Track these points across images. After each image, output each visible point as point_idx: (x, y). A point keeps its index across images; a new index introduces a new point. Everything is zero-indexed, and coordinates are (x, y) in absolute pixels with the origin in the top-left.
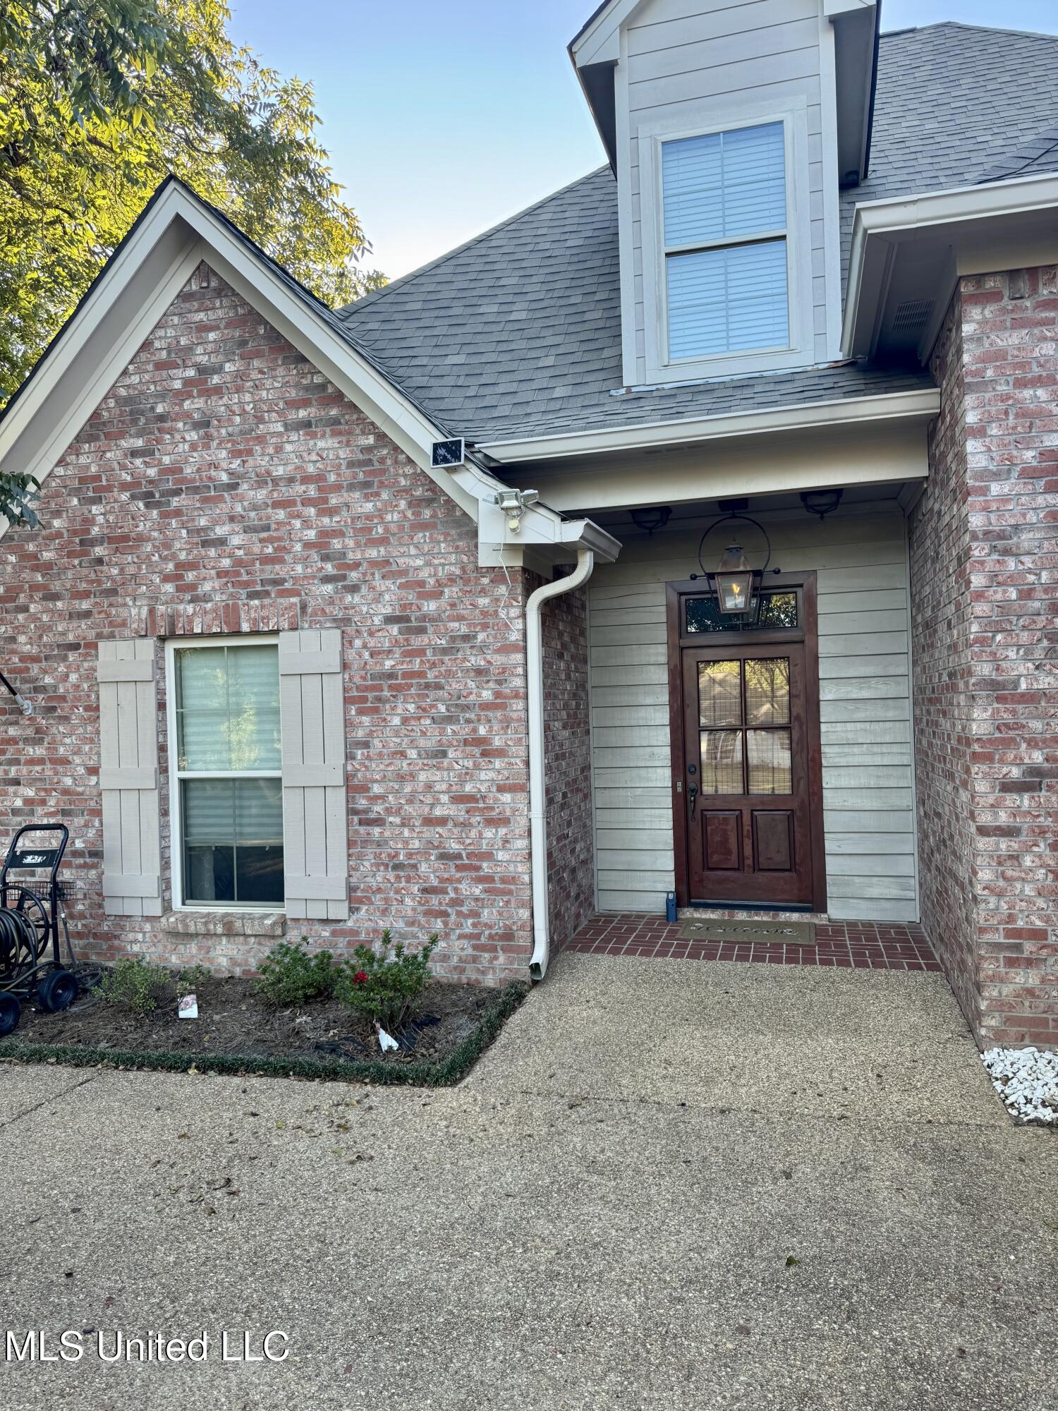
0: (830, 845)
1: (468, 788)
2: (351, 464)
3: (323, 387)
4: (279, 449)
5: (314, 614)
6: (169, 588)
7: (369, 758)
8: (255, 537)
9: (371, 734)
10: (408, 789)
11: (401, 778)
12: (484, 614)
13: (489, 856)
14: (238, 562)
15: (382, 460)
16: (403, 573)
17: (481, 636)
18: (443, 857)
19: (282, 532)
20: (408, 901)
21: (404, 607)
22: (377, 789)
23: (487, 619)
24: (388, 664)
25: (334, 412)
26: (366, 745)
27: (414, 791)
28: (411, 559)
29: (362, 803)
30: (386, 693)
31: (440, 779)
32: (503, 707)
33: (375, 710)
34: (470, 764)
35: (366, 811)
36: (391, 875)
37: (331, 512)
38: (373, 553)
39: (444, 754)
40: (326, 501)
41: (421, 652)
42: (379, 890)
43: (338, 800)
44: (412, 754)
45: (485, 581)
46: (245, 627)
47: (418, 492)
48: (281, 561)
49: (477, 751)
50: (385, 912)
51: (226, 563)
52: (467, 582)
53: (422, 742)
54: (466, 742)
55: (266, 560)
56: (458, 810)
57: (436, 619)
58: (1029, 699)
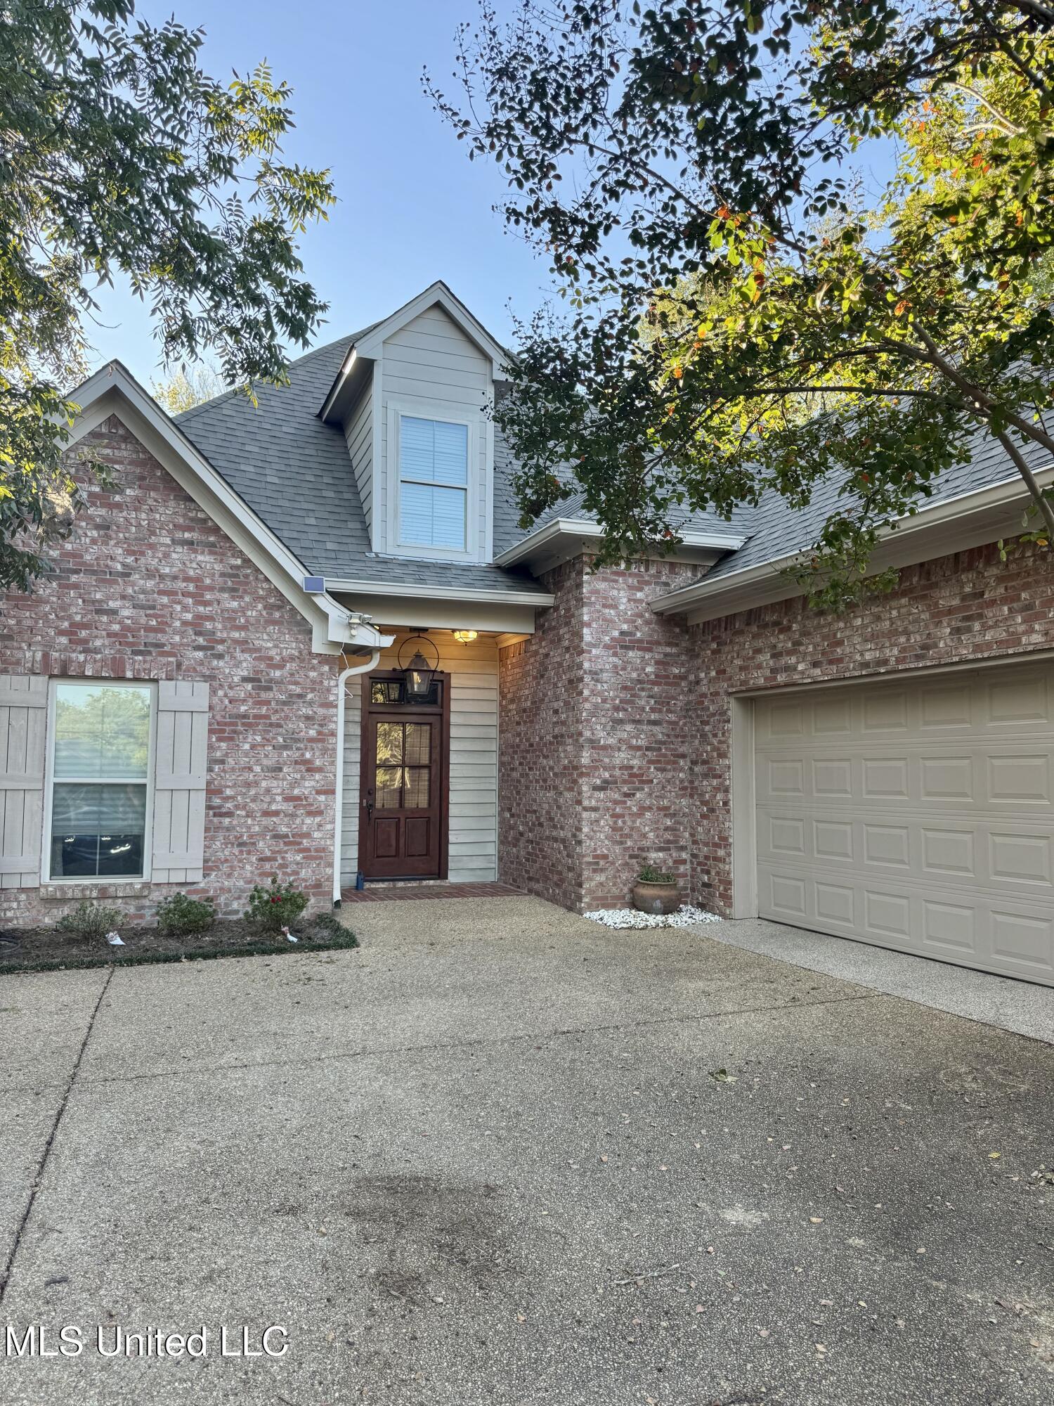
0: (452, 838)
1: (296, 792)
2: (223, 575)
3: (205, 521)
4: (166, 555)
5: (188, 670)
6: (63, 640)
7: (224, 771)
8: (142, 612)
9: (226, 755)
10: (253, 792)
11: (248, 785)
12: (313, 682)
13: (308, 835)
14: (125, 628)
15: (246, 576)
16: (258, 650)
17: (310, 696)
18: (275, 837)
19: (166, 611)
20: (248, 867)
21: (256, 672)
22: (228, 792)
23: (315, 686)
24: (243, 708)
25: (212, 539)
26: (222, 762)
27: (257, 794)
28: (264, 641)
29: (217, 801)
30: (240, 728)
31: (277, 786)
32: (322, 741)
33: (231, 739)
34: (298, 776)
35: (220, 807)
36: (236, 851)
37: (206, 604)
38: (236, 635)
39: (280, 770)
40: (202, 596)
41: (268, 703)
42: (226, 861)
43: (200, 800)
44: (257, 769)
45: (315, 662)
46: (129, 674)
47: (272, 600)
48: (163, 631)
49: (303, 768)
50: (229, 876)
51: (116, 627)
52: (302, 661)
53: (265, 762)
54: (296, 763)
55: (149, 629)
56: (288, 807)
57: (280, 682)
58: (605, 748)
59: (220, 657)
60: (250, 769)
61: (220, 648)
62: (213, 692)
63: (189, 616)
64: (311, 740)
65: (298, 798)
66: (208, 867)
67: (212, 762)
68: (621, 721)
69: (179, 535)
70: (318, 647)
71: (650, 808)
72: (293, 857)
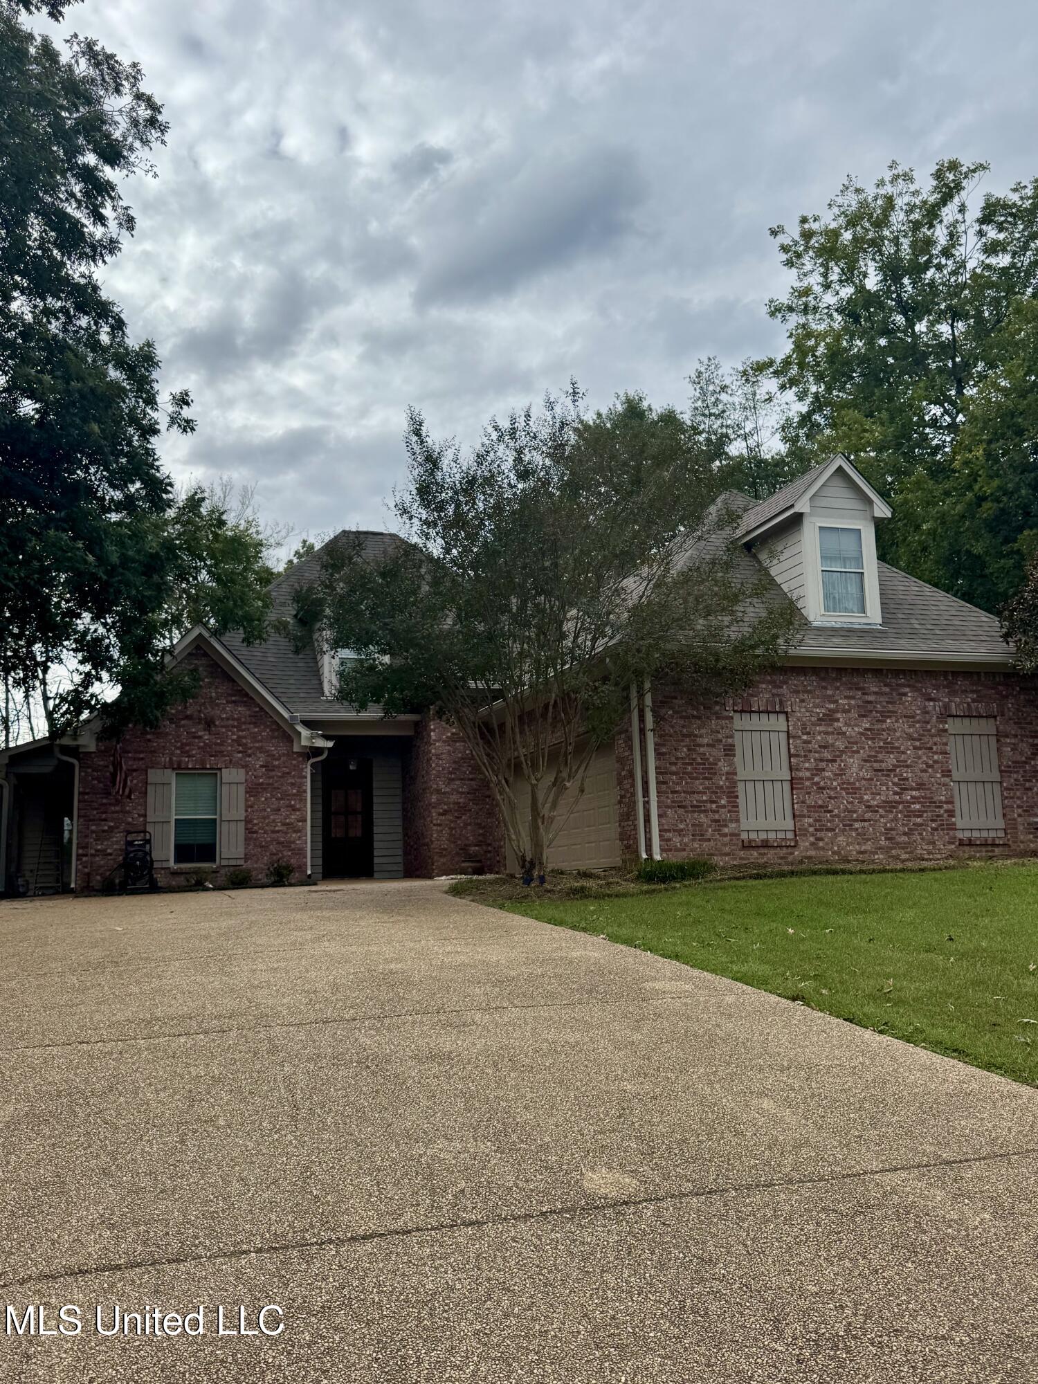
0: (375, 853)
1: (287, 821)
2: (250, 716)
3: (241, 691)
4: (224, 709)
5: (235, 763)
6: (178, 752)
7: (253, 811)
9: (254, 803)
10: (266, 821)
11: (264, 818)
12: (295, 766)
14: (206, 744)
15: (261, 716)
16: (267, 752)
17: (293, 773)
18: (279, 843)
20: (265, 858)
21: (267, 762)
22: (255, 821)
23: (296, 768)
24: (261, 780)
25: (245, 699)
26: (251, 807)
27: (269, 822)
28: (270, 747)
29: (250, 826)
30: (260, 790)
31: (279, 818)
32: (298, 795)
33: (256, 796)
34: (288, 813)
35: (251, 829)
36: (259, 850)
37: (242, 731)
38: (257, 745)
39: (280, 810)
40: (241, 727)
41: (273, 777)
42: (255, 855)
43: (242, 826)
44: (269, 810)
45: (295, 756)
46: (208, 767)
47: (273, 727)
48: (223, 745)
49: (290, 809)
50: (256, 862)
51: (201, 744)
52: (289, 756)
53: (272, 806)
54: (287, 806)
55: (216, 744)
56: (284, 828)
57: (278, 767)
58: (444, 793)
59: (250, 756)
60: (265, 810)
61: (250, 751)
62: (247, 773)
63: (235, 737)
64: (294, 795)
65: (288, 824)
66: (246, 859)
67: (247, 807)
68: (453, 780)
69: (229, 699)
70: (295, 750)
71: (470, 824)
72: (287, 853)
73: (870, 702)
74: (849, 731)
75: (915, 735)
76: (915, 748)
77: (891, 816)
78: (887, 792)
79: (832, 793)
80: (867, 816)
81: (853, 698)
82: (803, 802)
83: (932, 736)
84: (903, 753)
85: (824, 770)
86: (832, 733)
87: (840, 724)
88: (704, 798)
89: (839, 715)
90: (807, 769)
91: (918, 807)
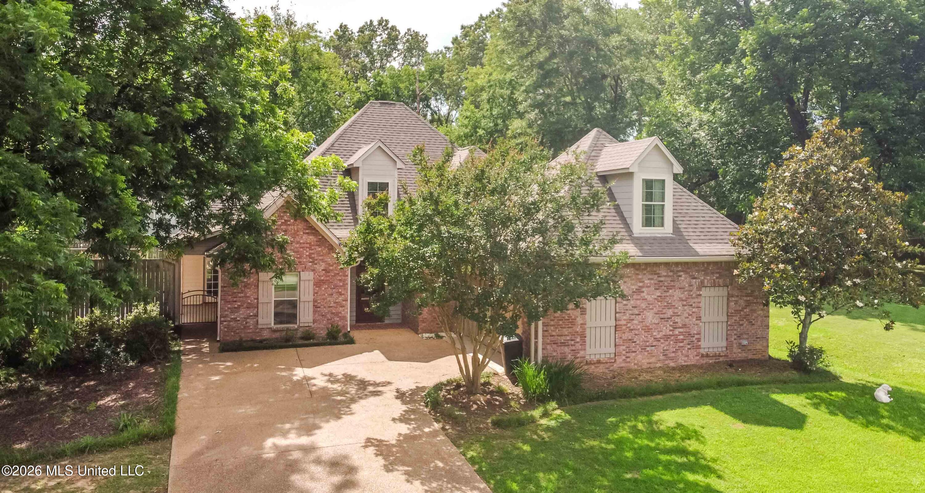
2: (316, 241)
4: (302, 237)
5: (308, 268)
7: (318, 295)
8: (296, 253)
9: (318, 291)
10: (325, 301)
16: (326, 261)
17: (340, 274)
18: (333, 313)
19: (302, 252)
20: (325, 321)
21: (326, 268)
22: (319, 301)
23: (342, 270)
24: (322, 278)
29: (316, 304)
30: (322, 283)
31: (332, 299)
32: (344, 286)
33: (319, 287)
34: (337, 296)
36: (321, 317)
37: (312, 250)
38: (320, 258)
39: (333, 294)
40: (311, 247)
41: (329, 276)
42: (319, 320)
43: (311, 304)
46: (293, 271)
48: (301, 258)
49: (339, 294)
50: (320, 324)
52: (338, 264)
53: (328, 292)
54: (337, 292)
56: (335, 305)
59: (316, 264)
60: (324, 295)
61: (316, 262)
62: (314, 274)
65: (338, 303)
66: (314, 321)
67: (315, 293)
69: (305, 231)
72: (337, 319)
73: (662, 281)
74: (649, 298)
75: (684, 298)
76: (683, 305)
77: (667, 343)
78: (666, 330)
79: (637, 332)
80: (654, 344)
81: (652, 279)
82: (621, 338)
83: (693, 298)
84: (677, 308)
85: (633, 320)
86: (639, 299)
87: (644, 294)
88: (568, 338)
89: (644, 289)
90: (625, 320)
91: (682, 337)
